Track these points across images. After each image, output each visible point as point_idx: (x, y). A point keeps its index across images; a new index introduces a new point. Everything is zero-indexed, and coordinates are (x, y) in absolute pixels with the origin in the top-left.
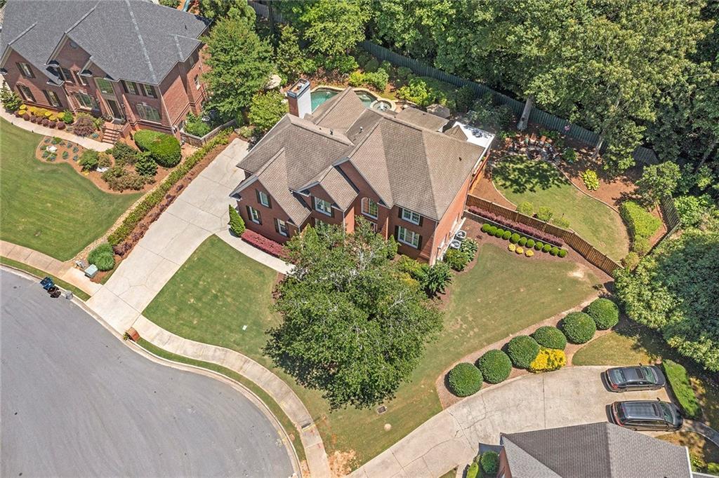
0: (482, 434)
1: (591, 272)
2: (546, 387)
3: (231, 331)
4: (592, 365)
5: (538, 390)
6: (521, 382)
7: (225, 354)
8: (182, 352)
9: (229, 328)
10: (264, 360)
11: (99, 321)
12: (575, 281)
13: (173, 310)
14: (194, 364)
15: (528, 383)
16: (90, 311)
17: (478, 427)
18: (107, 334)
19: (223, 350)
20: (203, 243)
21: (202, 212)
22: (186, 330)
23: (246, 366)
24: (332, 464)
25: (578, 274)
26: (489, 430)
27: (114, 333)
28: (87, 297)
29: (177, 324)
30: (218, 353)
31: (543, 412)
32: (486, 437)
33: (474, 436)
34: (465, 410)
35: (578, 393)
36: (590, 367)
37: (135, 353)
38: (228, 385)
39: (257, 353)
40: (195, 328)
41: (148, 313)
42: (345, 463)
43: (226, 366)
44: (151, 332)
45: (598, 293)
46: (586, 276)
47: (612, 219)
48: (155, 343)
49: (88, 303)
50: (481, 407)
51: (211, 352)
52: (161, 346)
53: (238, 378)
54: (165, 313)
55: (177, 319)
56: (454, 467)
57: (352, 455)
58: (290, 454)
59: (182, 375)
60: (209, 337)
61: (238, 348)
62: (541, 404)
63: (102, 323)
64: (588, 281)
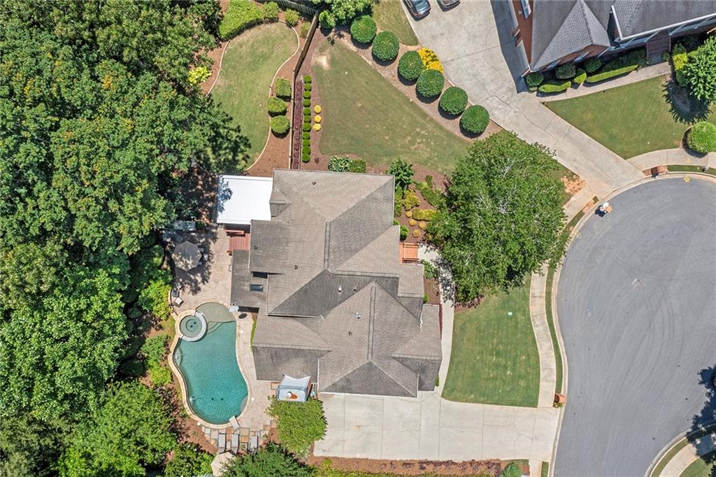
0: (510, 94)
1: (317, 50)
2: (449, 59)
3: (517, 323)
4: (412, 29)
5: (454, 64)
6: (453, 80)
7: (536, 316)
8: (551, 351)
9: (516, 327)
10: (526, 283)
11: (558, 438)
12: (332, 62)
13: (522, 383)
14: (555, 335)
15: (452, 73)
16: (553, 453)
17: (505, 98)
18: (565, 422)
19: (534, 320)
20: (455, 400)
21: (423, 425)
22: (532, 361)
23: (537, 294)
24: (576, 191)
25: (324, 61)
26: (504, 89)
27: (562, 417)
28: (545, 465)
29: (531, 371)
30: (538, 322)
31: (470, 56)
32: (510, 90)
33: (513, 99)
34: (496, 112)
35: (442, 34)
36: (415, 31)
37: (568, 388)
38: (557, 298)
39: (524, 292)
40: (528, 355)
41: (533, 403)
42: (572, 182)
43: (545, 309)
44: (547, 388)
45: (337, 39)
46: (323, 53)
47: (241, 46)
48: (554, 377)
49: (548, 460)
50: (487, 101)
51: (540, 329)
52: (555, 371)
53: (549, 294)
54: (527, 388)
55: (528, 373)
56: (542, 105)
57: (565, 179)
58: (582, 224)
59: (567, 339)
60: (530, 338)
61: (527, 309)
62: (464, 59)
63: (559, 435)
64: (328, 51)
